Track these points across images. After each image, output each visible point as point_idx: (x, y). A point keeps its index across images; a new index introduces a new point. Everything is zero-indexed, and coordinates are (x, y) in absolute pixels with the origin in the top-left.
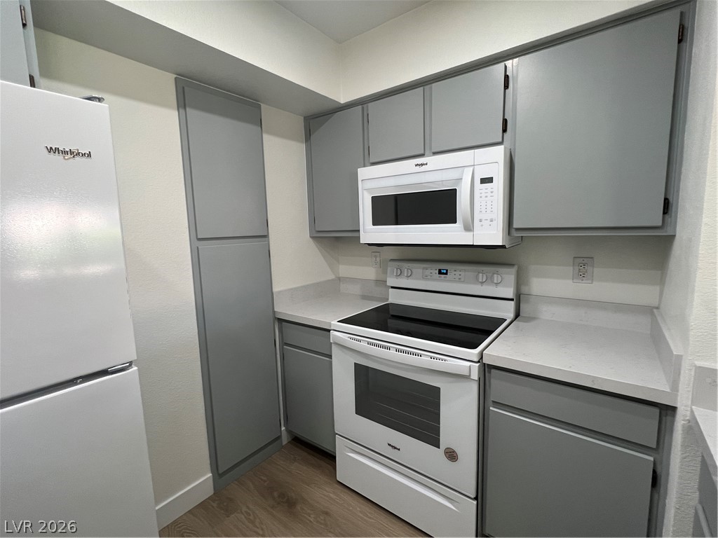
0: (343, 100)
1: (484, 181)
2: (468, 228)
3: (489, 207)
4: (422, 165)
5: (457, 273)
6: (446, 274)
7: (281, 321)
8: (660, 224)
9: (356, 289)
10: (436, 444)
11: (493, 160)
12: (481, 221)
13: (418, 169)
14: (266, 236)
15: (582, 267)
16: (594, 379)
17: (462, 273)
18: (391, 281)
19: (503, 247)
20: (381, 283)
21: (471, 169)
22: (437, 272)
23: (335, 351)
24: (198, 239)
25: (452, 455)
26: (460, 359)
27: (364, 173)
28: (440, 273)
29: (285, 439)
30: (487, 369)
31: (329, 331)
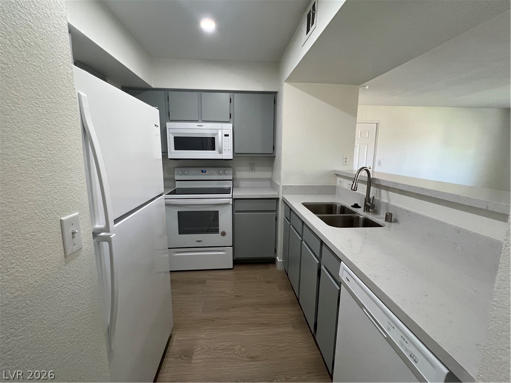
0: (153, 86)
1: (225, 135)
2: (220, 152)
3: (226, 145)
4: (201, 126)
5: (210, 171)
6: (205, 172)
8: (272, 153)
10: (217, 232)
11: (228, 128)
12: (225, 150)
13: (199, 127)
15: (252, 168)
16: (263, 195)
17: (212, 171)
18: (177, 178)
19: (232, 160)
21: (221, 130)
22: (201, 171)
25: (223, 234)
27: (170, 125)
30: (234, 200)
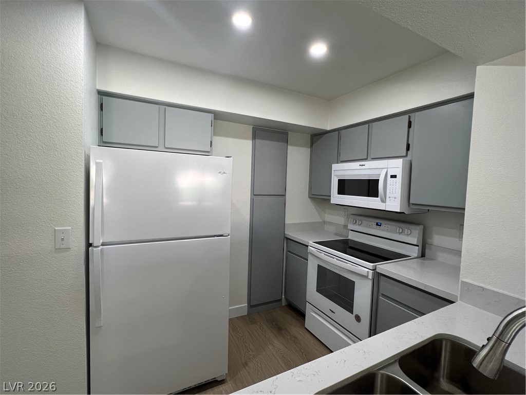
0: (329, 128)
1: (392, 177)
2: (383, 201)
3: (391, 191)
4: (363, 165)
5: (387, 226)
6: (380, 226)
7: (287, 238)
9: (332, 229)
10: (352, 312)
11: (396, 166)
12: (390, 198)
13: (360, 167)
14: (284, 195)
17: (389, 226)
18: (351, 227)
19: (403, 213)
20: (346, 226)
21: (386, 170)
22: (376, 224)
23: (310, 258)
24: (254, 195)
25: (358, 319)
26: (364, 267)
27: (335, 167)
28: (377, 224)
29: (284, 303)
30: (378, 277)
31: (307, 246)
